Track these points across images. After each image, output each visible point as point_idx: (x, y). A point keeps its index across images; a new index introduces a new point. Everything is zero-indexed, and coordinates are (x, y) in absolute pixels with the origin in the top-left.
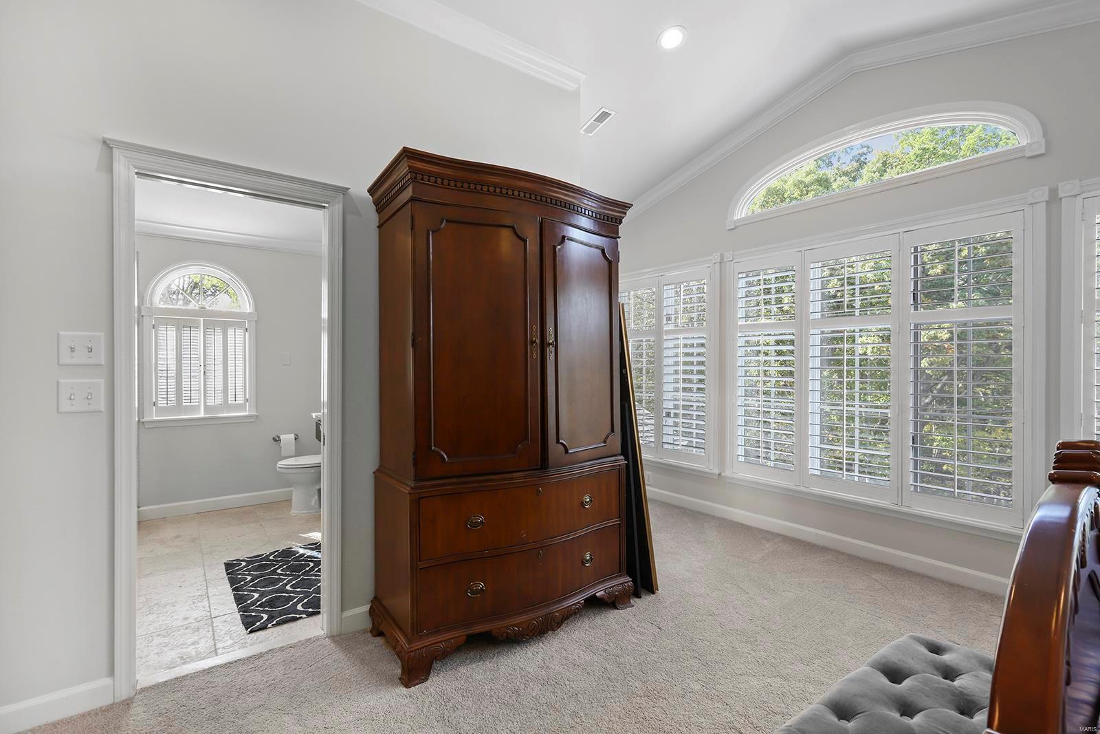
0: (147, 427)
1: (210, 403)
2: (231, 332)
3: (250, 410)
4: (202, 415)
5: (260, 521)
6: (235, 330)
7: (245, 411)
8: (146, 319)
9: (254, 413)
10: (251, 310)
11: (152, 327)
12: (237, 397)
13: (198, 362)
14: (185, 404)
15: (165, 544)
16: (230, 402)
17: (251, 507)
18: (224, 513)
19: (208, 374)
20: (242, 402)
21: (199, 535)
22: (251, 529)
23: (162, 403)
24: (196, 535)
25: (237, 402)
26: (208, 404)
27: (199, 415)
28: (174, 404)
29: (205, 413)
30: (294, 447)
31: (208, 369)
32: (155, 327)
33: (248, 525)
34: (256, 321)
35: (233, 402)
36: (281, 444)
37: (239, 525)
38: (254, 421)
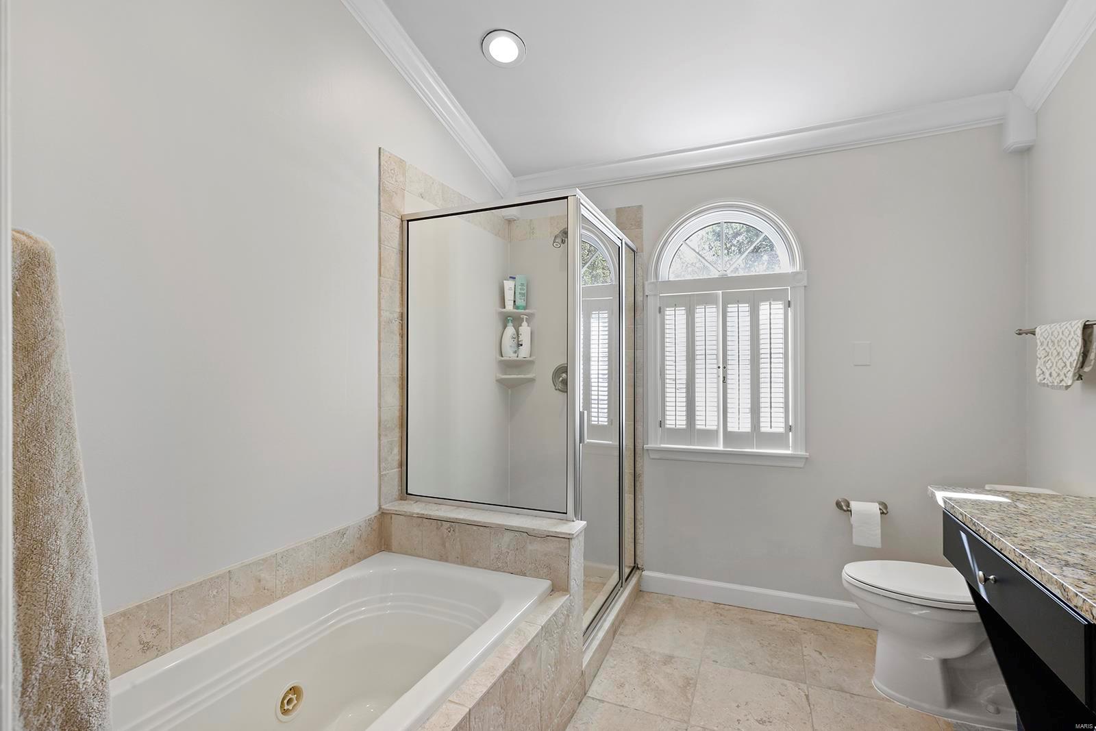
0: (652, 457)
1: (732, 427)
2: (764, 308)
3: (795, 447)
4: (720, 447)
5: (807, 682)
6: (770, 306)
7: (787, 447)
8: (651, 301)
9: (802, 453)
10: (797, 268)
11: (658, 310)
12: (774, 422)
13: (715, 361)
14: (698, 427)
15: (646, 673)
16: (763, 430)
17: (797, 623)
18: (752, 622)
19: (729, 381)
20: (782, 430)
21: (699, 672)
22: (786, 703)
23: (670, 423)
24: (693, 670)
25: (774, 430)
26: (729, 429)
27: (717, 446)
28: (684, 427)
29: (726, 443)
30: (879, 531)
31: (729, 372)
32: (662, 310)
33: (782, 684)
34: (805, 287)
35: (767, 430)
36: (854, 519)
37: (767, 674)
38: (802, 466)
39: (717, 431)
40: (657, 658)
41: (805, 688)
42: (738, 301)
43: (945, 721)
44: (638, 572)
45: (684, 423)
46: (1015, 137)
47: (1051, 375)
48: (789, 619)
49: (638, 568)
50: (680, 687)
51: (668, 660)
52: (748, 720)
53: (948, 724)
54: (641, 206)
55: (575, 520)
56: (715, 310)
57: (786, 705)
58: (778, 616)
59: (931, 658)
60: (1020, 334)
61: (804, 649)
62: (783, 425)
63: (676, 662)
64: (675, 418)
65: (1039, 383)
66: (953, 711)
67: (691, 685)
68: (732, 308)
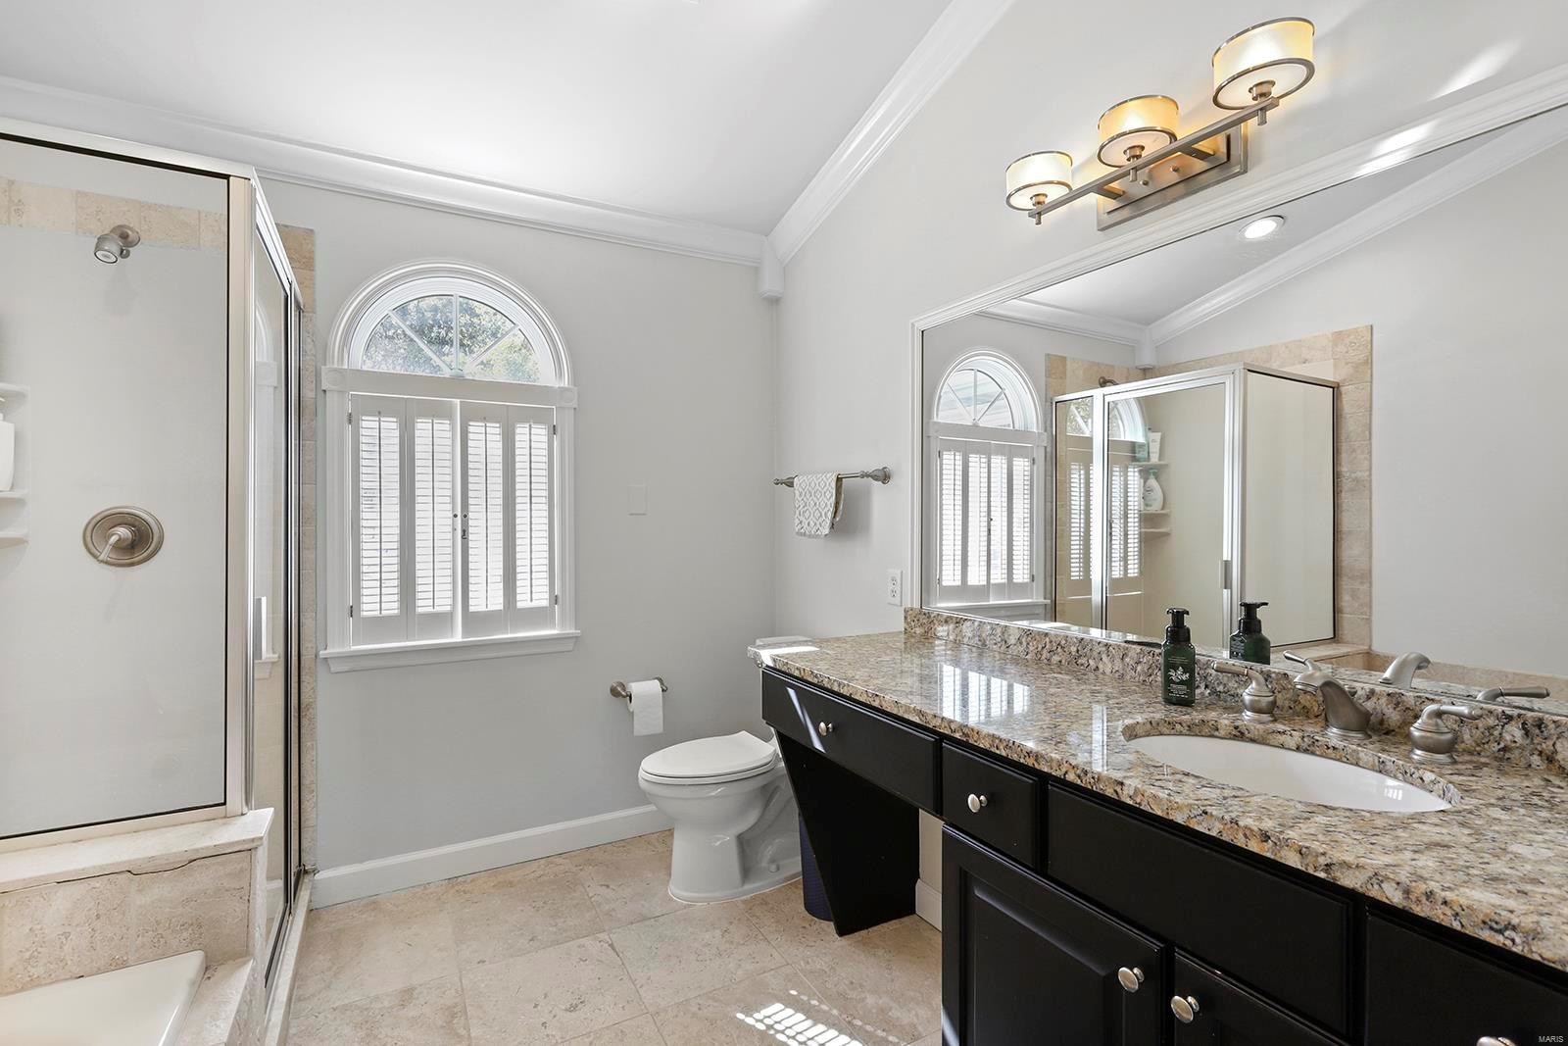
0: (334, 670)
1: (477, 605)
2: (522, 432)
3: (562, 624)
4: (457, 637)
5: (607, 928)
6: (530, 430)
7: (552, 625)
8: (332, 400)
9: (571, 631)
10: (565, 383)
11: (346, 418)
12: (534, 592)
13: (450, 507)
14: (420, 610)
15: (375, 1037)
16: (519, 605)
17: (568, 861)
18: (511, 884)
19: (471, 537)
20: (545, 603)
21: (463, 990)
22: (593, 967)
23: (369, 608)
24: (453, 991)
25: (535, 604)
26: (472, 609)
27: (452, 637)
28: (396, 611)
29: (466, 631)
30: (661, 713)
31: (470, 523)
32: (353, 419)
33: (579, 947)
34: (575, 409)
35: (527, 604)
36: (633, 706)
37: (557, 943)
38: (571, 648)
39: (451, 615)
40: (386, 1003)
41: (606, 937)
42: (485, 418)
43: (741, 901)
44: (306, 879)
45: (396, 605)
46: (769, 285)
47: (809, 524)
48: (559, 860)
49: (306, 872)
50: (442, 1027)
51: (407, 995)
52: (555, 1016)
53: (744, 902)
54: (312, 231)
55: (245, 810)
56: (447, 427)
57: (592, 970)
58: (542, 861)
59: (727, 839)
60: (777, 484)
61: (588, 889)
62: (547, 596)
63: (420, 993)
64: (379, 599)
65: (797, 533)
66: (747, 887)
67: (459, 1014)
68: (476, 428)
